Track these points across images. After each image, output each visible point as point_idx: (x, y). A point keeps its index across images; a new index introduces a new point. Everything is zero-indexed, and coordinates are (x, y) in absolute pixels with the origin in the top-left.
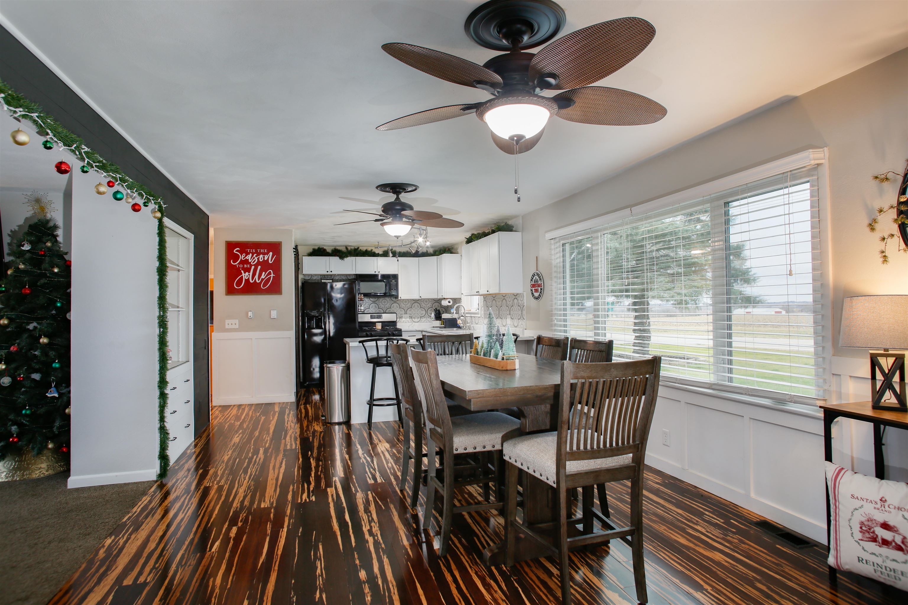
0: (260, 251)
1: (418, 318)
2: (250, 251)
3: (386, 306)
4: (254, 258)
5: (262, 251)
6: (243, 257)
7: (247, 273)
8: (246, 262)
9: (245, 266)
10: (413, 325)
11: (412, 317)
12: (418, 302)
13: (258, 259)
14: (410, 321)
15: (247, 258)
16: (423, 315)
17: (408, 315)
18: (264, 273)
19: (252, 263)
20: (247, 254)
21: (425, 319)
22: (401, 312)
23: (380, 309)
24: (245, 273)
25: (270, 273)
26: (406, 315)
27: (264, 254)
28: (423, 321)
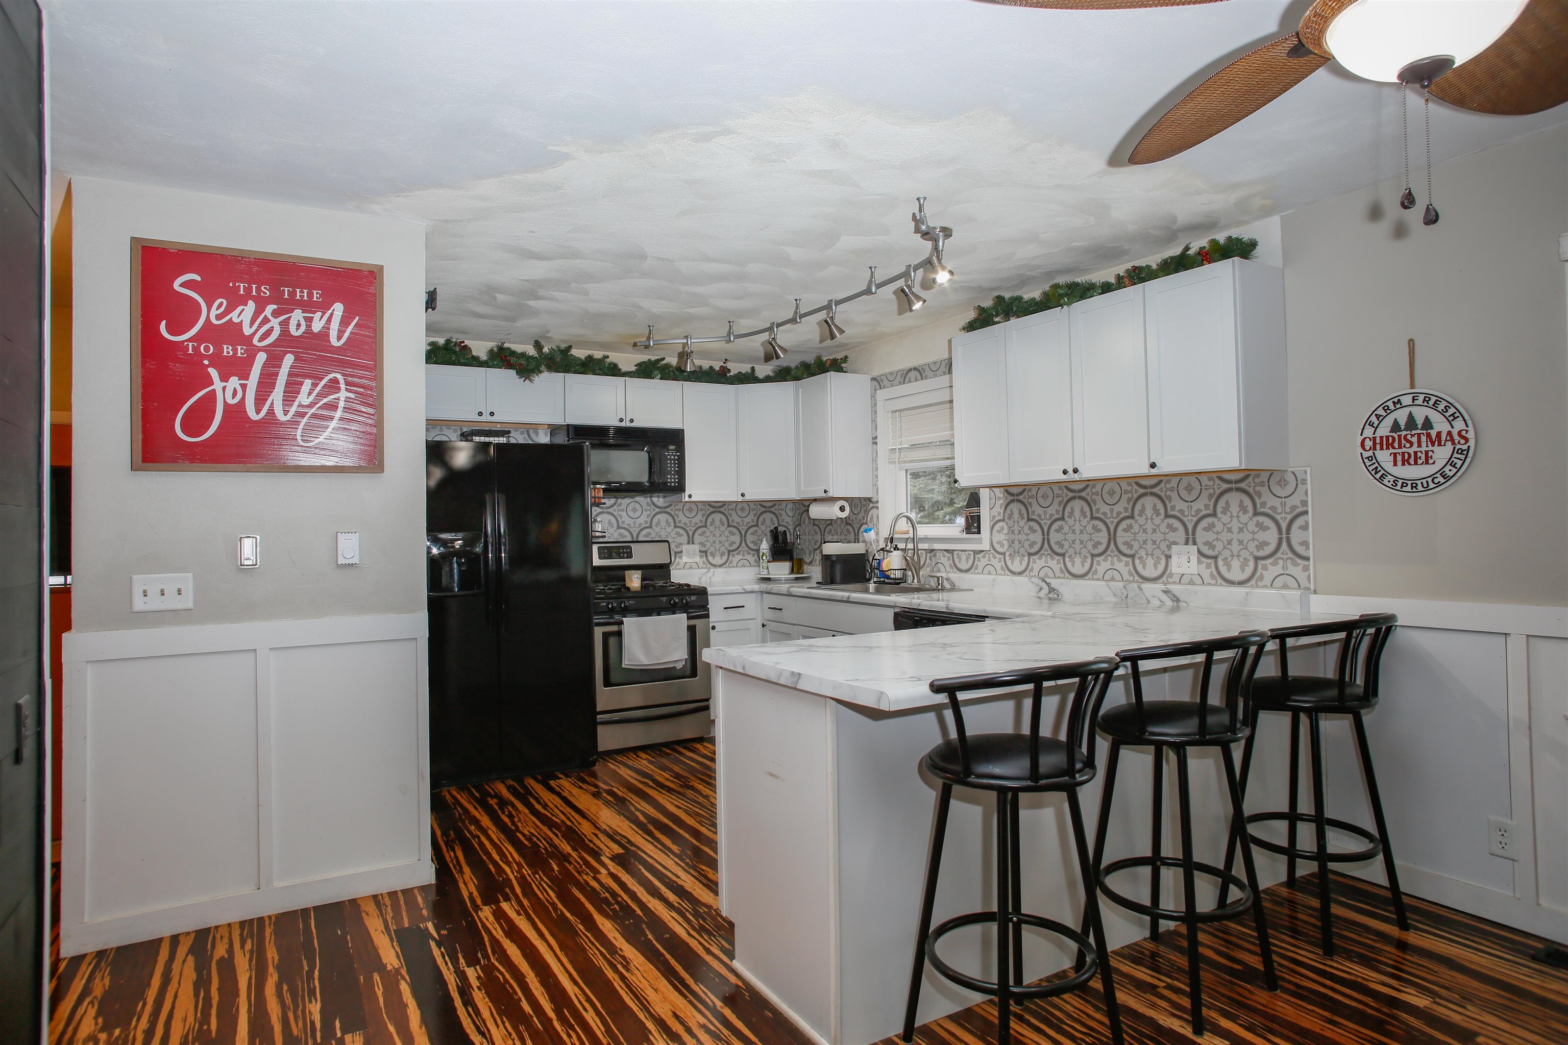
0: (292, 294)
1: (722, 554)
2: (248, 290)
3: (639, 521)
4: (266, 320)
5: (301, 294)
6: (214, 312)
7: (234, 382)
8: (233, 332)
9: (227, 350)
10: (710, 574)
11: (706, 552)
12: (722, 509)
13: (285, 324)
14: (701, 565)
15: (234, 316)
16: (735, 546)
17: (697, 547)
18: (308, 383)
19: (255, 341)
20: (236, 301)
21: (740, 557)
22: (679, 540)
23: (622, 531)
24: (224, 378)
25: (333, 386)
26: (691, 546)
27: (308, 307)
28: (734, 564)
